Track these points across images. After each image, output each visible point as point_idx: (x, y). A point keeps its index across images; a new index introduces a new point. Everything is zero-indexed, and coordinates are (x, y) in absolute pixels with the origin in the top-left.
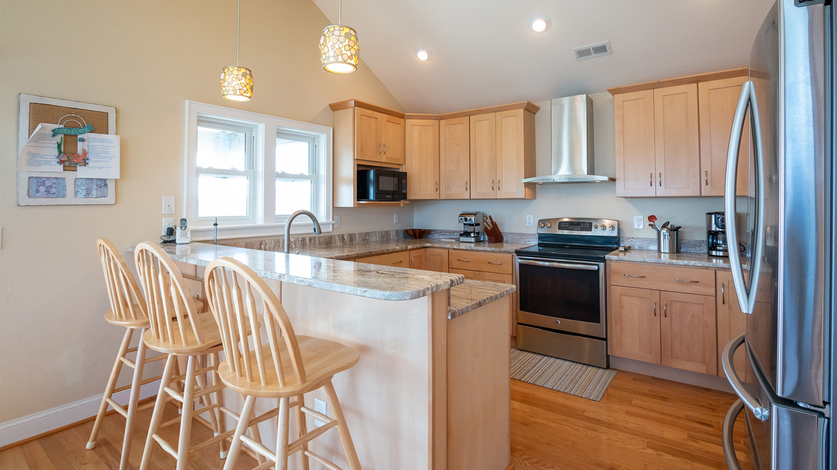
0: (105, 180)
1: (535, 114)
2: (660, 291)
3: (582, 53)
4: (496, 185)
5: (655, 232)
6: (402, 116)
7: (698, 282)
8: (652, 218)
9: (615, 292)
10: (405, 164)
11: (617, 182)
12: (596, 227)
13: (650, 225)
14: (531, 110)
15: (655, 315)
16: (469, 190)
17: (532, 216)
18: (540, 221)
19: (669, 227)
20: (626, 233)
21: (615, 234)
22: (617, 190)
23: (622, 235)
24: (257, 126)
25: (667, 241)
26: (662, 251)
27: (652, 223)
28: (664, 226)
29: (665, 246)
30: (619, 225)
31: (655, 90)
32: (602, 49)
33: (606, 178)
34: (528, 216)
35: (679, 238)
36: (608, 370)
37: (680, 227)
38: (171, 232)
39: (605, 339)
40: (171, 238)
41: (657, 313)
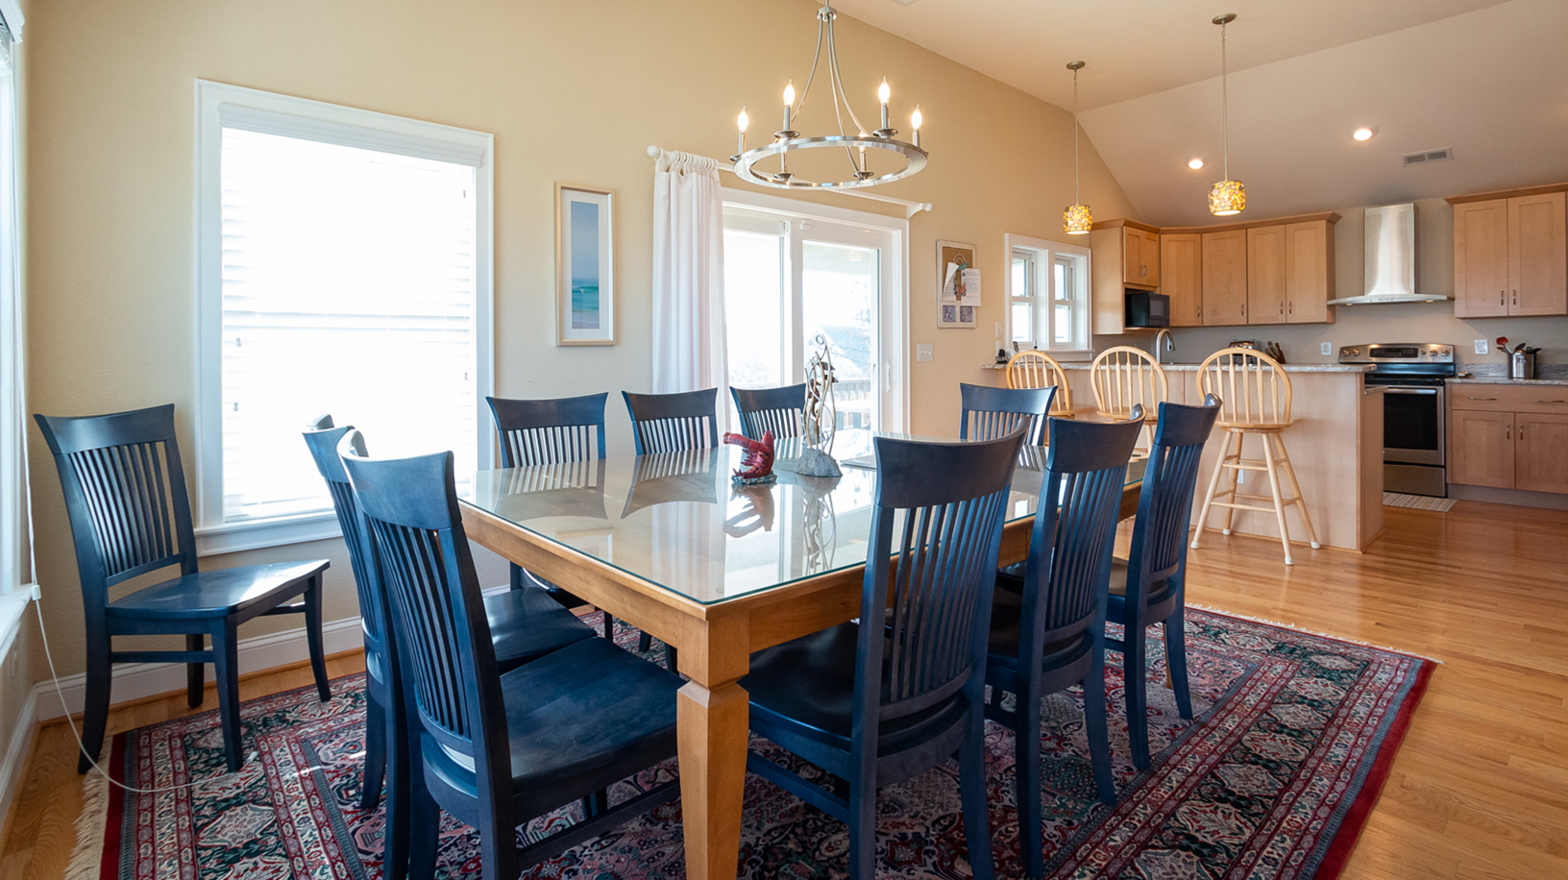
0: (971, 307)
1: (1334, 223)
2: (1515, 413)
3: (1410, 160)
4: (1286, 306)
5: (1505, 356)
6: (1157, 232)
7: (1562, 401)
8: (1501, 341)
9: (1458, 417)
10: (1160, 285)
11: (1456, 301)
12: (1424, 353)
13: (1499, 348)
14: (1333, 220)
15: (1508, 438)
16: (1245, 314)
17: (1330, 344)
18: (1342, 349)
19: (1525, 349)
20: (1464, 360)
21: (1450, 360)
22: (1456, 310)
23: (1458, 361)
24: (1036, 252)
25: (1521, 365)
26: (1515, 376)
27: (1501, 346)
28: (1518, 348)
29: (1518, 370)
30: (1454, 350)
31: (1509, 199)
32: (1442, 155)
33: (1445, 298)
34: (1322, 344)
35: (1538, 362)
36: (1446, 500)
37: (1539, 349)
38: (1002, 353)
39: (1444, 467)
40: (1003, 359)
41: (1512, 435)
